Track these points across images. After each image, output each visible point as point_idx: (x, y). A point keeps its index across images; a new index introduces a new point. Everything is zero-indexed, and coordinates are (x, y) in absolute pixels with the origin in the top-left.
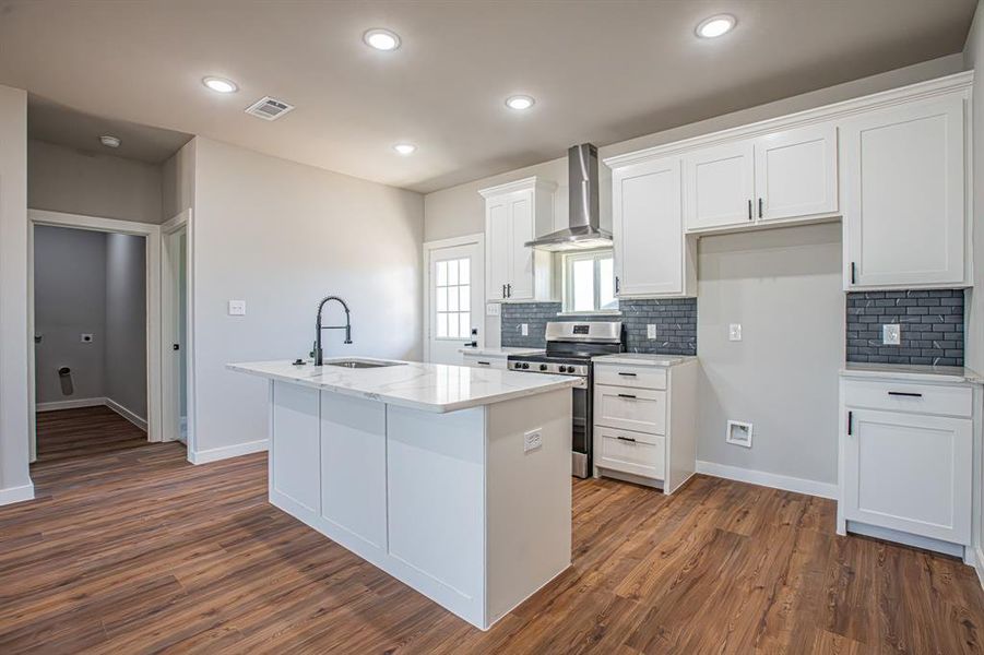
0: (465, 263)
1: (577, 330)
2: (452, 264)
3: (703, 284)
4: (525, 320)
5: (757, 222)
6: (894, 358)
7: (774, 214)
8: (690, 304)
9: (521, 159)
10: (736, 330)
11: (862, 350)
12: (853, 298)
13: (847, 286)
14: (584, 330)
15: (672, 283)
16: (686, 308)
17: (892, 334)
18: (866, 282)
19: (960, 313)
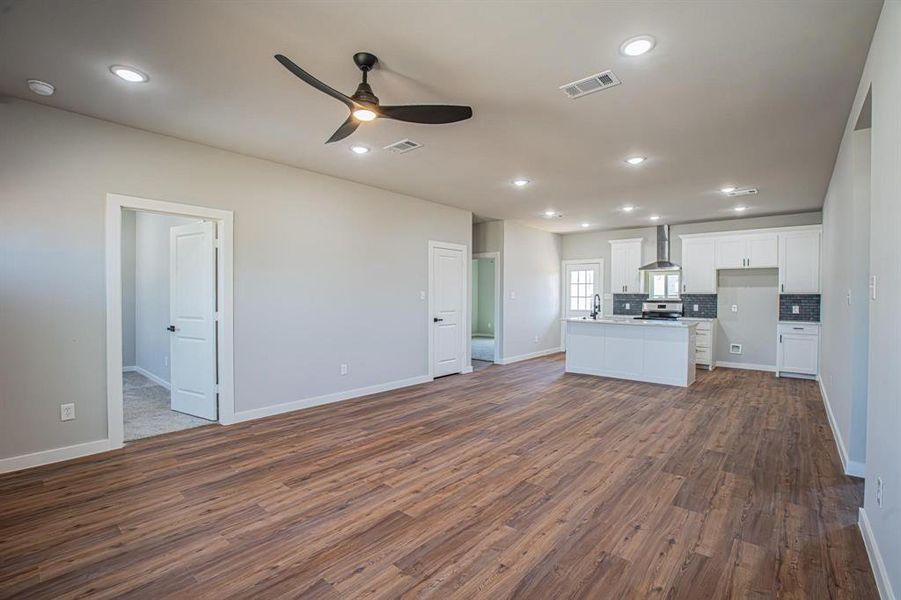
0: (592, 272)
1: (660, 307)
2: (582, 273)
3: (721, 289)
4: (628, 302)
5: (746, 267)
6: (797, 318)
7: (753, 265)
8: (715, 297)
9: (631, 229)
10: (734, 308)
11: (785, 315)
12: (782, 297)
13: (780, 292)
14: (664, 307)
15: (710, 288)
16: (713, 298)
17: (796, 310)
18: (787, 291)
19: (818, 302)
